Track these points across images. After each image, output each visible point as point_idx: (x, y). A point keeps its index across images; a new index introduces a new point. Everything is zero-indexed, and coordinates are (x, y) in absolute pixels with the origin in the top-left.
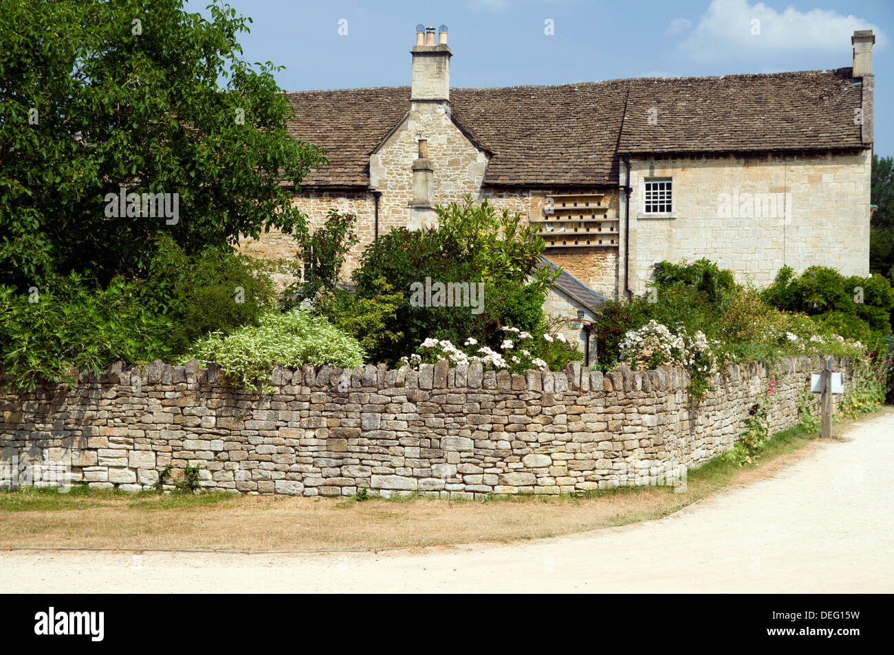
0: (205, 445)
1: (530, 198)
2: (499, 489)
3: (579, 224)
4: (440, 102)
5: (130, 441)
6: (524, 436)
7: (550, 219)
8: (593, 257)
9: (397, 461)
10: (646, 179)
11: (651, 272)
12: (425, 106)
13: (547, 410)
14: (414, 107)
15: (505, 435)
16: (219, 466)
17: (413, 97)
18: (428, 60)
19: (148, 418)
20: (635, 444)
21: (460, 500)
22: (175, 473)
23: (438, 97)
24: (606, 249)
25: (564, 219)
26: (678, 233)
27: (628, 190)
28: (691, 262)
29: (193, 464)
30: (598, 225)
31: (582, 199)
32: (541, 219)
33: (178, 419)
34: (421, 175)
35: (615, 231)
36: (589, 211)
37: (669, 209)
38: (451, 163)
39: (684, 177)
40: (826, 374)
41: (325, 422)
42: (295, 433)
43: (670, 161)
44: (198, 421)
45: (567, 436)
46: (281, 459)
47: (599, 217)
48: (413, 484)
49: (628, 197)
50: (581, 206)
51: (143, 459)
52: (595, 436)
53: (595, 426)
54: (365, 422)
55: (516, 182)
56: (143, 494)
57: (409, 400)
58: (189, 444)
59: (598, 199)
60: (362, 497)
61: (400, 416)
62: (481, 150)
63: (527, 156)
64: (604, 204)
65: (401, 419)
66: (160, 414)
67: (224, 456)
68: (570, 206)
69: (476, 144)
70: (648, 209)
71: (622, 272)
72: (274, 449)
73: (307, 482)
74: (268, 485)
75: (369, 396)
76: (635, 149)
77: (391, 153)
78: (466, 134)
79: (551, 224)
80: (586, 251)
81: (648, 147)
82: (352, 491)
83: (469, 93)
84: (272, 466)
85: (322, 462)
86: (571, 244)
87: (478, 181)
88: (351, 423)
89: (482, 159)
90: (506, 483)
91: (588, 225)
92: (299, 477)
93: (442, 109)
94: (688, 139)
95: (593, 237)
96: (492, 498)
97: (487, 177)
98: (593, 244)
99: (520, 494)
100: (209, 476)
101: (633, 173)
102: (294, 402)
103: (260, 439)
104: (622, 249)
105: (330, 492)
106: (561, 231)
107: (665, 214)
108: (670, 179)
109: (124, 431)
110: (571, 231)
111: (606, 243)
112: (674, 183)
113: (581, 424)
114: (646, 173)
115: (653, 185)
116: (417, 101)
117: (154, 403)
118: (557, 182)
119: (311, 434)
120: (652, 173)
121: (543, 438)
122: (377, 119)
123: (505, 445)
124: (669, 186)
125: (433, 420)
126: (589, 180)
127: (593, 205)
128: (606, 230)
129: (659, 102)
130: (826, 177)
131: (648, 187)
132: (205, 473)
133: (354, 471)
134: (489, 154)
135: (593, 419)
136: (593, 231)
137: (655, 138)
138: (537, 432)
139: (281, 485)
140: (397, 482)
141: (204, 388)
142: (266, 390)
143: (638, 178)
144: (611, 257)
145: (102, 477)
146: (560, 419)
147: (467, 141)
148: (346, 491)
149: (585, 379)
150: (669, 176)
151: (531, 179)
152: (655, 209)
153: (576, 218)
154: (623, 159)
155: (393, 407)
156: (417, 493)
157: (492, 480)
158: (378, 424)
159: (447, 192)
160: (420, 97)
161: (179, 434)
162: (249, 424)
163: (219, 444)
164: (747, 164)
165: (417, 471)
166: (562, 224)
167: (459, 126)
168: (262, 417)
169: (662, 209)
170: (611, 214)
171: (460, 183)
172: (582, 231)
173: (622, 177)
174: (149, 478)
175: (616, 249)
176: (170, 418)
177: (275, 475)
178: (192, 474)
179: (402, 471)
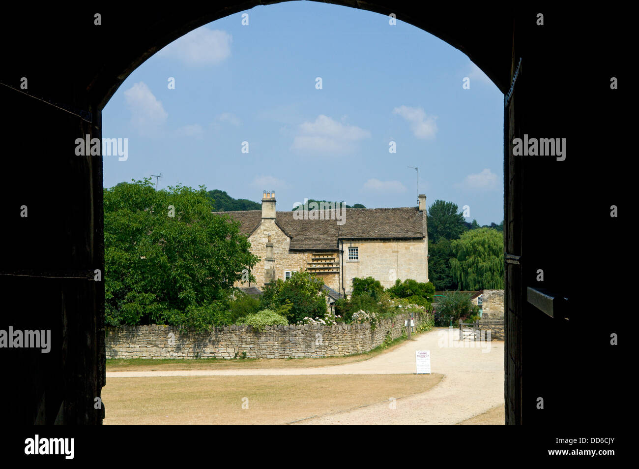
0: (248, 346)
1: (307, 254)
2: (325, 355)
3: (325, 264)
4: (273, 219)
5: (227, 346)
6: (331, 342)
7: (315, 262)
8: (330, 276)
9: (299, 349)
10: (349, 248)
11: (352, 281)
12: (267, 220)
13: (337, 335)
14: (263, 221)
15: (327, 342)
16: (252, 351)
17: (263, 217)
18: (268, 203)
19: (232, 339)
20: (358, 343)
21: (316, 358)
22: (240, 354)
23: (272, 217)
24: (335, 273)
25: (319, 262)
26: (360, 267)
27: (342, 252)
28: (365, 278)
29: (244, 351)
30: (332, 264)
31: (326, 255)
32: (311, 262)
33: (240, 339)
34: (269, 249)
35: (338, 266)
36: (328, 259)
37: (357, 258)
38: (277, 242)
39: (362, 247)
40: (409, 321)
41: (280, 340)
42: (272, 342)
43: (357, 241)
44: (246, 340)
45: (342, 341)
46: (268, 349)
47: (332, 261)
48: (303, 354)
49: (342, 254)
50: (326, 257)
51: (231, 350)
52: (349, 341)
53: (349, 339)
54: (291, 339)
55: (301, 248)
56: (231, 359)
57: (302, 333)
58: (243, 346)
59: (332, 255)
60: (291, 358)
61: (300, 337)
62: (288, 237)
63: (305, 238)
64: (334, 257)
65: (300, 338)
66: (235, 338)
67: (253, 349)
68: (322, 257)
69: (286, 235)
70: (350, 258)
71: (341, 281)
72: (266, 347)
73: (275, 355)
74: (265, 356)
75: (291, 332)
76: (345, 237)
77: (255, 237)
78: (282, 230)
79: (315, 264)
80: (328, 273)
81: (349, 236)
82: (288, 357)
83: (282, 213)
84: (266, 351)
85: (279, 350)
86: (322, 271)
87: (287, 248)
88: (287, 340)
89: (288, 239)
90: (327, 354)
91: (328, 264)
92: (273, 354)
93: (273, 222)
94: (363, 233)
95: (330, 268)
96: (324, 357)
97: (290, 246)
98: (331, 271)
99: (331, 356)
100: (249, 354)
101: (344, 245)
102: (272, 334)
103: (262, 344)
104: (341, 273)
105: (282, 357)
106: (319, 266)
107: (356, 260)
108: (357, 247)
109: (225, 343)
110: (322, 266)
111: (335, 270)
112: (359, 249)
113: (345, 338)
114: (349, 245)
115: (351, 249)
116: (264, 218)
117: (234, 335)
118: (317, 248)
119: (276, 342)
120: (351, 245)
121: (336, 342)
122: (247, 224)
123: (327, 344)
124: (357, 250)
125: (308, 338)
126: (328, 248)
127: (330, 257)
128: (335, 266)
129: (352, 218)
130: (411, 248)
131: (350, 251)
132: (248, 354)
133: (288, 352)
134: (291, 238)
135: (348, 337)
136: (330, 266)
137: (352, 233)
138: (335, 341)
139: (268, 356)
140: (299, 354)
141: (247, 331)
142: (264, 331)
143: (346, 247)
144: (337, 276)
145: (219, 355)
146: (340, 337)
147: (283, 233)
148: (286, 357)
149: (346, 327)
150: (357, 246)
151: (307, 248)
152: (352, 258)
153: (324, 262)
154: (341, 241)
155: (298, 335)
156: (305, 357)
157: (324, 353)
158: (294, 340)
159: (276, 252)
160: (265, 217)
161: (240, 343)
162: (260, 340)
163: (251, 346)
164: (384, 242)
165: (304, 351)
166: (319, 264)
167: (280, 228)
168: (263, 339)
169: (355, 258)
170: (336, 260)
171: (281, 249)
172: (326, 266)
173: (340, 246)
174: (233, 355)
175: (339, 273)
176: (238, 339)
177: (267, 353)
178: (244, 354)
179: (301, 351)
